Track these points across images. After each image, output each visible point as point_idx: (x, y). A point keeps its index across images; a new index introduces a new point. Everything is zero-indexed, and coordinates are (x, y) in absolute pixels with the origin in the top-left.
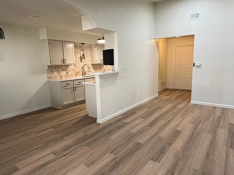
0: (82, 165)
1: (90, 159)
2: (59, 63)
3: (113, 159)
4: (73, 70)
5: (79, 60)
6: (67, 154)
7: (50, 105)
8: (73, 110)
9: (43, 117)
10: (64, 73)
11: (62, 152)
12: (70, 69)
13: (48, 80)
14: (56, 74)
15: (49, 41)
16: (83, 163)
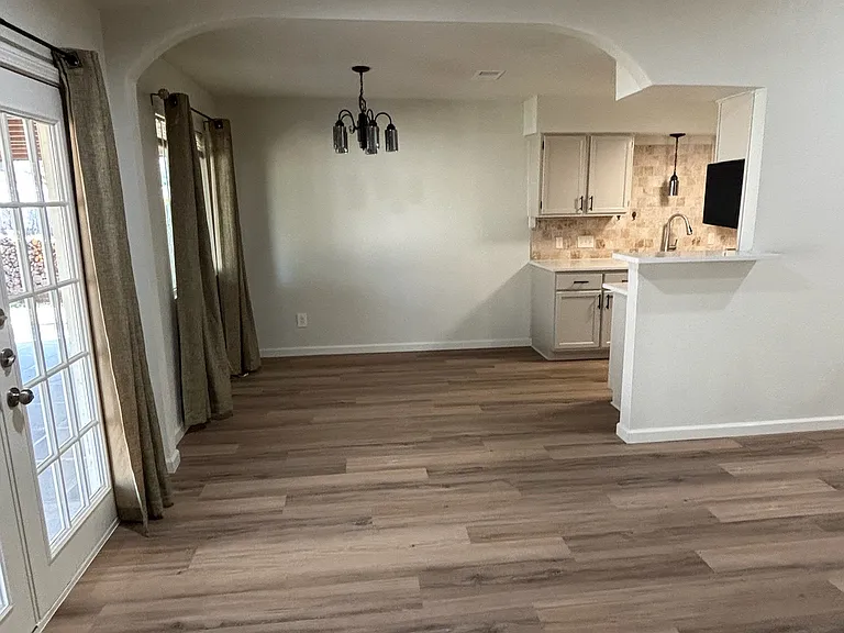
0: (463, 528)
1: (493, 526)
2: (569, 209)
3: (555, 557)
4: (625, 234)
5: (656, 199)
6: (455, 485)
7: (525, 341)
8: (584, 371)
9: (486, 370)
10: (586, 244)
11: (449, 474)
12: (614, 232)
13: (532, 262)
14: (559, 244)
15: (542, 138)
16: (468, 525)
